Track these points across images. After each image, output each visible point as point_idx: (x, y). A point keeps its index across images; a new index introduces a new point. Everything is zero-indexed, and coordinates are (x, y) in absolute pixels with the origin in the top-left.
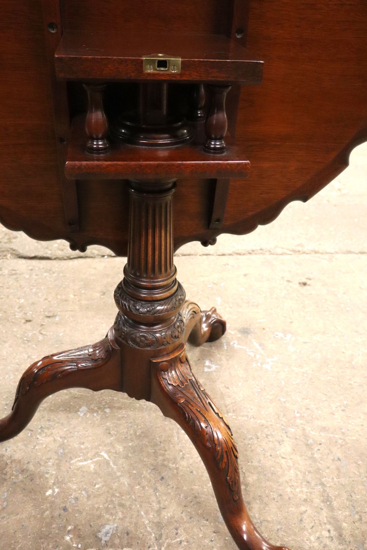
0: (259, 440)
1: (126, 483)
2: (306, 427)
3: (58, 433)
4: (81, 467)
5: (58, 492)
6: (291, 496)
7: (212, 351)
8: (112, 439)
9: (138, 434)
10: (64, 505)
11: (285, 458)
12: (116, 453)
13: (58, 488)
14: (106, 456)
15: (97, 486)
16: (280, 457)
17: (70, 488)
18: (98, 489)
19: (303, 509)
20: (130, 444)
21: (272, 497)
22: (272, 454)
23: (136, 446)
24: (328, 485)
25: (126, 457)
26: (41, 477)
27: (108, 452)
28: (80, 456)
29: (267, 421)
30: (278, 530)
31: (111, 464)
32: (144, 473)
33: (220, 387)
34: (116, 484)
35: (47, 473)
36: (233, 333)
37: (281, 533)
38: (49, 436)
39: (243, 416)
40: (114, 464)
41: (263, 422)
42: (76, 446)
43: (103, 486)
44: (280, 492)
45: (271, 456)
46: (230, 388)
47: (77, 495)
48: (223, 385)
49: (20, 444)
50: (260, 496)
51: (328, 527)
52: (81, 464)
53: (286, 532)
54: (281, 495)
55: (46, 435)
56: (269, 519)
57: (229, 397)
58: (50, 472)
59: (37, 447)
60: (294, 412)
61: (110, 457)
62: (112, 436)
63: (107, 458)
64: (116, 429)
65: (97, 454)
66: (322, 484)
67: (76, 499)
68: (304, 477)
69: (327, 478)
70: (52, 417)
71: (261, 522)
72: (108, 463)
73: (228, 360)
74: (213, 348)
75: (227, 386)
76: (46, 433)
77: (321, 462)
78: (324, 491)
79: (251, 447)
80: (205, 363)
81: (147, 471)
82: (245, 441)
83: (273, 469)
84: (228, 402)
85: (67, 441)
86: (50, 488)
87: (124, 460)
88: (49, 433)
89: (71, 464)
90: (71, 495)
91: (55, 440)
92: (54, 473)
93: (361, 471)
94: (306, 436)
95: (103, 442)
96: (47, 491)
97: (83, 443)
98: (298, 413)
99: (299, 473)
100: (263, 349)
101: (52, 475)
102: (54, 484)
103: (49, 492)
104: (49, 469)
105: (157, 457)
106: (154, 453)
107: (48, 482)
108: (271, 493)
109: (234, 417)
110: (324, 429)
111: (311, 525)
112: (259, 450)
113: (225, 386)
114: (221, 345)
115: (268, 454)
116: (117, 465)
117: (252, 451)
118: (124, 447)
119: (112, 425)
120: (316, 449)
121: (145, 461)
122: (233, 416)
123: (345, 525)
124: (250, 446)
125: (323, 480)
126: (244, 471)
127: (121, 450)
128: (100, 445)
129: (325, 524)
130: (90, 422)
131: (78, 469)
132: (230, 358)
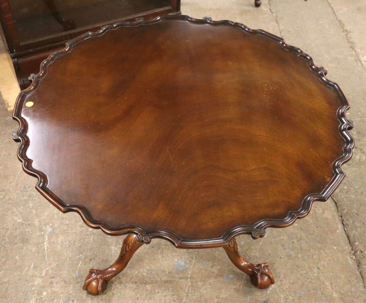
0: (172, 296)
7: (243, 280)
21: (138, 295)
22: (162, 300)
30: (121, 293)
33: (211, 281)
37: (119, 294)
39: (188, 290)
44: (139, 299)
45: (161, 299)
48: (212, 283)
50: (139, 289)
53: (119, 296)
54: (138, 299)
56: (127, 291)
57: (203, 285)
71: (125, 287)
73: (235, 289)
74: (245, 282)
75: (212, 285)
79: (167, 290)
80: (232, 275)
82: (171, 288)
83: (153, 298)
84: (199, 283)
105: (165, 245)
108: (139, 295)
109: (188, 285)
112: (165, 294)
114: (251, 288)
115: (162, 298)
124: (168, 290)
126: (153, 284)
132: (237, 290)
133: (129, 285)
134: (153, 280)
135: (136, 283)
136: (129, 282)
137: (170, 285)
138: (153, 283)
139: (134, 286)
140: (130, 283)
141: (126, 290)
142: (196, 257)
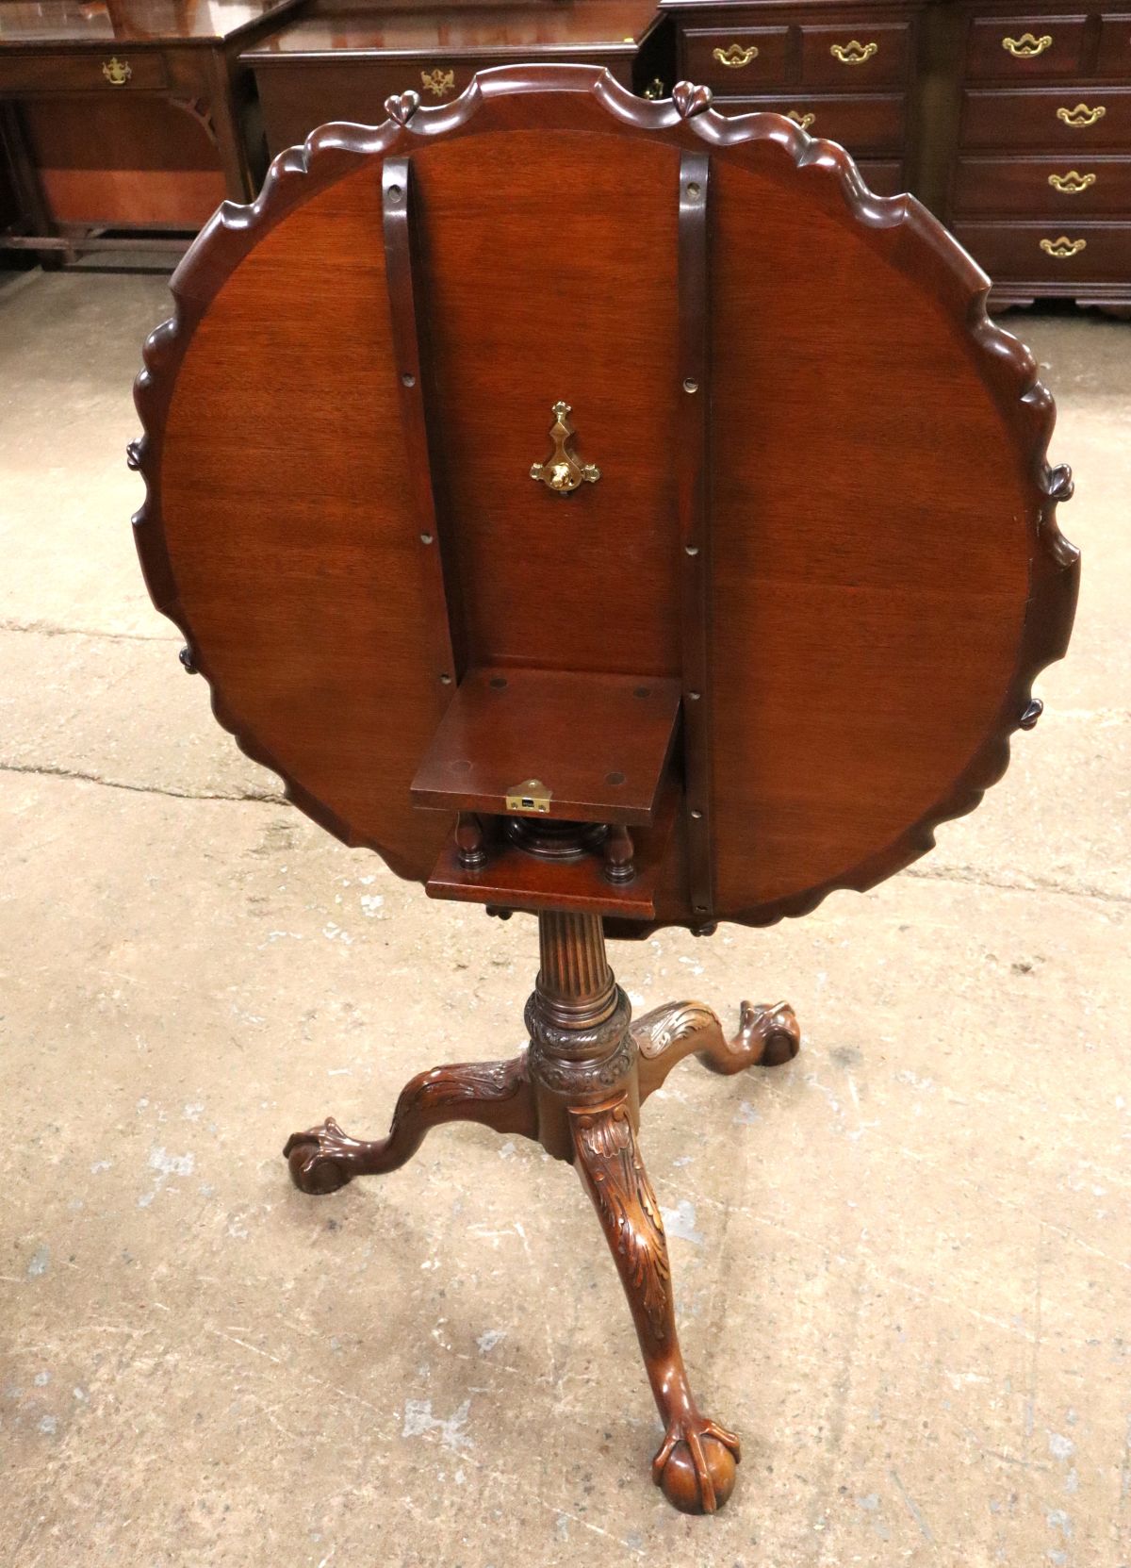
0: (774, 1263)
1: (538, 1279)
2: (868, 1261)
3: (461, 1178)
4: (479, 1239)
5: (439, 1268)
6: (785, 1363)
7: (763, 1084)
8: (538, 1205)
9: (581, 1207)
10: (442, 1288)
11: (805, 1304)
12: (538, 1230)
13: (441, 1261)
14: (521, 1231)
15: (495, 1273)
16: (796, 1300)
17: (456, 1266)
18: (495, 1276)
19: (795, 1386)
20: (563, 1221)
21: (753, 1356)
22: (785, 1292)
23: (572, 1226)
24: (856, 1363)
25: (551, 1240)
26: (421, 1239)
27: (526, 1225)
28: (483, 1222)
29: (804, 1235)
30: (738, 1405)
31: (526, 1244)
32: (570, 1270)
33: (748, 1156)
34: (523, 1277)
35: (431, 1236)
36: (818, 1055)
37: (740, 1411)
38: (446, 1180)
39: (764, 1217)
40: (530, 1245)
41: (796, 1235)
42: (481, 1205)
43: (504, 1274)
44: (770, 1353)
45: (782, 1294)
46: (765, 1161)
47: (463, 1278)
48: (754, 1154)
49: (402, 1183)
50: (734, 1350)
51: (823, 1423)
52: (481, 1234)
53: (750, 1411)
54: (768, 1358)
55: (443, 1178)
56: (733, 1387)
57: (756, 1178)
58: (435, 1234)
59: (425, 1193)
60: (862, 1230)
61: (526, 1234)
62: (540, 1201)
63: (522, 1235)
64: (549, 1192)
65: (508, 1225)
66: (848, 1360)
67: (461, 1283)
68: (821, 1340)
69: (860, 1353)
70: (458, 1150)
71: (718, 1388)
72: (520, 1242)
73: (784, 1108)
74: (767, 1080)
75: (761, 1158)
76: (443, 1174)
77: (864, 1325)
78: (846, 1370)
79: (754, 1272)
80: (740, 1105)
81: (575, 1268)
82: (749, 1260)
83: (775, 1315)
84: (749, 1187)
85: (471, 1194)
86: (429, 1259)
87: (546, 1243)
88: (447, 1176)
89: (466, 1231)
90: (456, 1275)
91: (453, 1189)
92: (440, 1238)
93: (926, 1356)
94: (860, 1276)
95: (523, 1207)
96: (423, 1262)
97: (493, 1203)
98: (866, 1233)
99: (816, 1332)
100: (861, 1099)
101: (436, 1240)
102: (436, 1254)
103: (426, 1265)
104: (434, 1230)
106: (597, 1243)
107: (427, 1249)
108: (755, 1351)
109: (748, 1215)
110: (899, 1272)
111: (796, 1413)
112: (766, 1280)
113: (757, 1157)
114: (787, 1073)
115: (779, 1290)
116: (533, 1249)
117: (755, 1278)
118: (553, 1224)
119: (544, 1184)
120: (866, 1303)
121: (577, 1253)
123: (851, 1427)
124: (753, 1269)
125: (853, 1353)
126: (726, 1307)
127: (547, 1227)
128: (515, 1212)
129: (820, 1417)
130: (513, 1171)
131: (475, 1241)
132: (790, 1104)
133: (716, 1376)
134: (711, 1304)
135: (711, 1355)
136: (706, 1374)
137: (739, 1262)
138: (723, 1306)
139: (721, 1362)
140: (709, 1373)
141: (729, 1389)
142: (662, 1177)
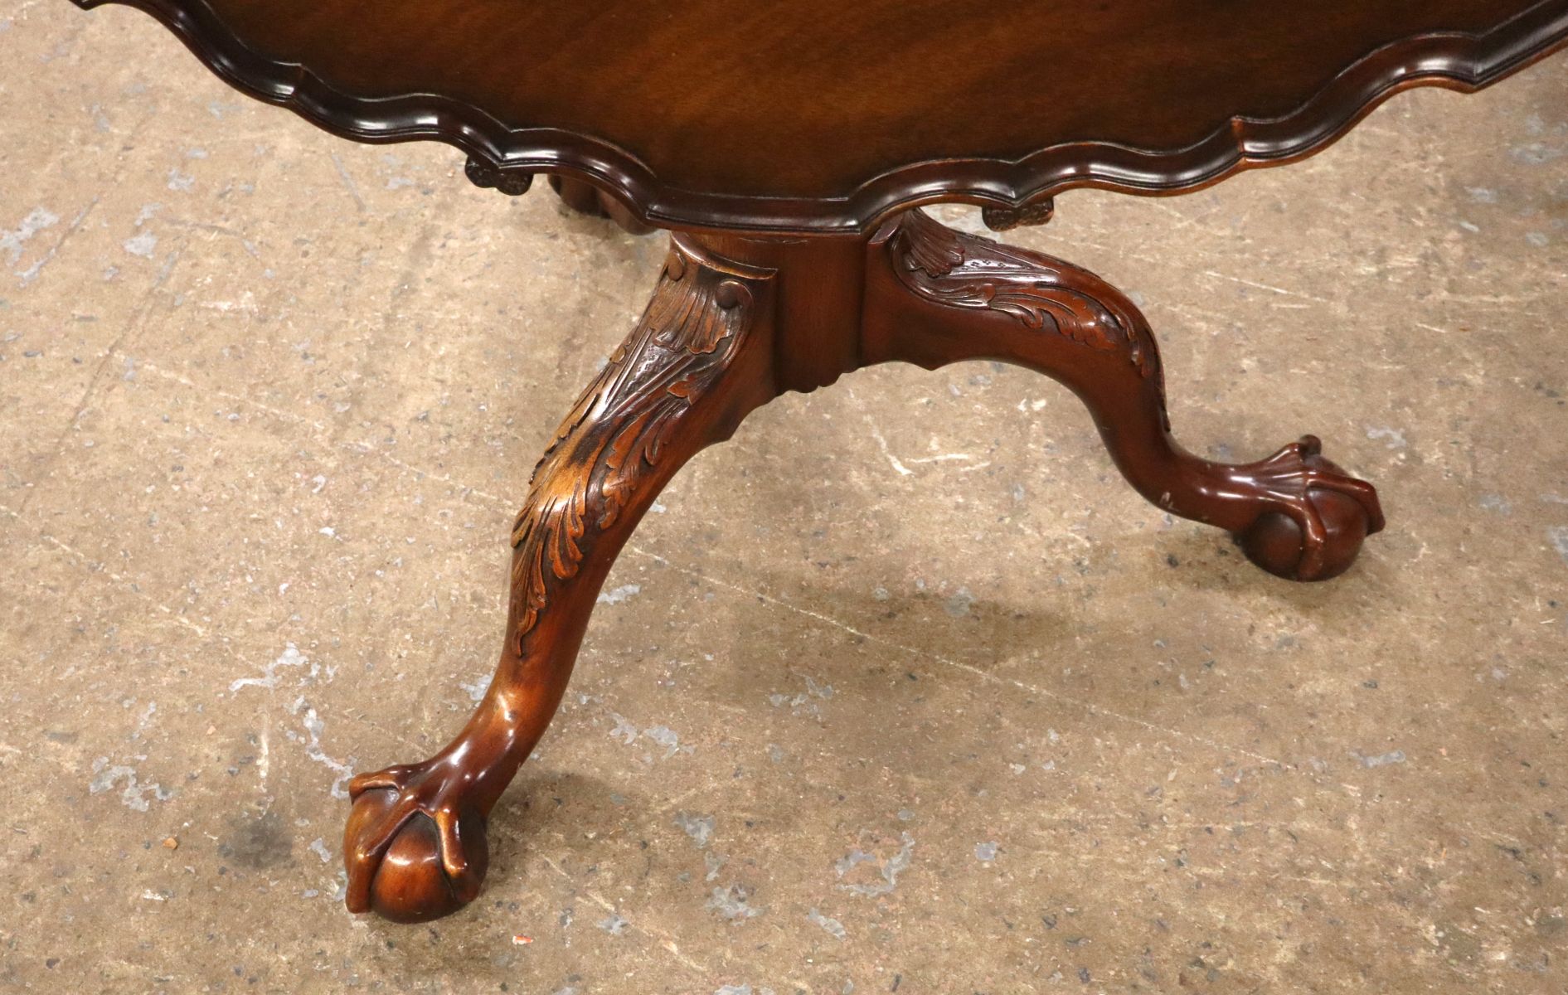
0: (474, 432)
1: (852, 396)
2: (326, 444)
3: (1030, 547)
4: (963, 447)
5: (1018, 401)
6: (479, 308)
8: (877, 508)
9: (801, 508)
10: (1001, 375)
11: (437, 380)
12: (869, 469)
13: (1020, 412)
14: (898, 466)
15: (924, 400)
16: (450, 383)
17: (991, 405)
18: (921, 395)
19: (469, 284)
20: (827, 483)
21: (521, 312)
22: (464, 392)
23: (812, 477)
24: (379, 314)
25: (842, 453)
26: (1065, 440)
27: (890, 473)
28: (967, 474)
29: (419, 476)
30: (547, 259)
31: (884, 445)
32: (803, 410)
33: (498, 607)
34: (876, 398)
35: (1047, 446)
36: (317, 846)
37: (543, 254)
38: (1056, 541)
39: (482, 501)
40: (877, 444)
41: (432, 476)
42: (977, 502)
43: (910, 398)
44: (498, 317)
45: (469, 391)
46: (468, 598)
47: (972, 389)
49: (1137, 530)
50: (549, 318)
51: (439, 253)
52: (963, 456)
53: (533, 254)
54: (500, 312)
55: (1065, 545)
56: (554, 278)
57: (488, 567)
58: (1042, 449)
59: (1087, 513)
60: (321, 490)
61: (887, 460)
62: (876, 515)
63: (893, 459)
64: (863, 532)
65: (921, 472)
66: (388, 319)
67: (973, 383)
68: (422, 338)
69: (370, 326)
70: (1053, 599)
71: (574, 276)
72: (893, 449)
75: (474, 605)
76: (1066, 553)
77: (355, 360)
78: (395, 308)
79: (508, 417)
81: (797, 413)
83: (484, 363)
85: (1001, 519)
86: (1038, 414)
87: (850, 448)
88: (1057, 550)
89: (989, 457)
90: (986, 392)
91: (1038, 527)
92: (1031, 446)
93: (277, 326)
94: (343, 423)
95: (903, 503)
96: (1046, 408)
97: (957, 507)
98: (315, 485)
99: (427, 347)
101: (1037, 441)
102: (1030, 422)
103: (1039, 405)
104: (1046, 456)
105: (763, 440)
106: (767, 452)
107: (1046, 426)
108: (519, 318)
110: (277, 428)
111: (472, 258)
113: (482, 607)
116: (870, 438)
117: (510, 409)
118: (844, 479)
119: (873, 545)
120: (344, 388)
121: (795, 435)
122: (510, 507)
123: (403, 249)
124: (509, 422)
125: (381, 326)
127: (854, 473)
128: (911, 495)
129: (442, 258)
130: (939, 566)
131: (970, 444)
133: (577, 289)
134: (579, 373)
135: (583, 312)
136: (590, 290)
137: (533, 432)
138: (561, 371)
139: (570, 304)
140: (586, 293)
141: (559, 275)
142: (658, 564)
